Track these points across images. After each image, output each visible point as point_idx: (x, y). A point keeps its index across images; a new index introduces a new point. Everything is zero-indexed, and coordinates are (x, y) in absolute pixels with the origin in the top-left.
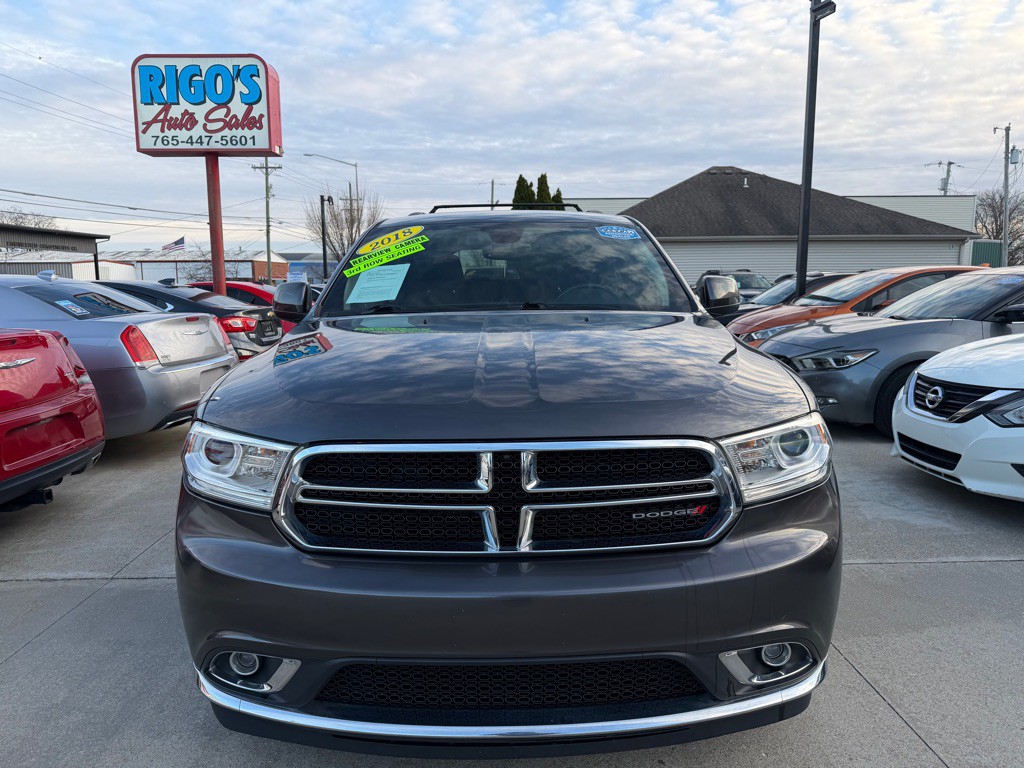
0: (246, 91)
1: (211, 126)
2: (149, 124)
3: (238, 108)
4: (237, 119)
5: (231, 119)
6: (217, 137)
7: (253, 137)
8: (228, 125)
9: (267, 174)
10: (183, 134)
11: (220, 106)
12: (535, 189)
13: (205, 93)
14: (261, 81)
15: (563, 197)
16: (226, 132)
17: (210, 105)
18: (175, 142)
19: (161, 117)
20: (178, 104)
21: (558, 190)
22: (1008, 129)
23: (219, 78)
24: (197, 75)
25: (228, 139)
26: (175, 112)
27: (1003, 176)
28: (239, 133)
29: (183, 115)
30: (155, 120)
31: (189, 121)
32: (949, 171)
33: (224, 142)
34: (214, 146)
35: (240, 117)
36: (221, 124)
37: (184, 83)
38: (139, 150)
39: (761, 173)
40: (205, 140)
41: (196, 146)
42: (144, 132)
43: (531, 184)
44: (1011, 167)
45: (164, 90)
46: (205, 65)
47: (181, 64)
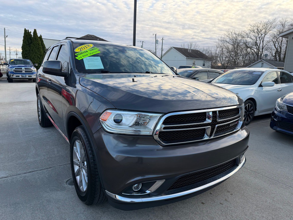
12: (32, 34)
15: (43, 38)
21: (41, 35)
22: (156, 35)
27: (155, 47)
32: (143, 44)
39: (102, 38)
43: (31, 32)
44: (157, 44)
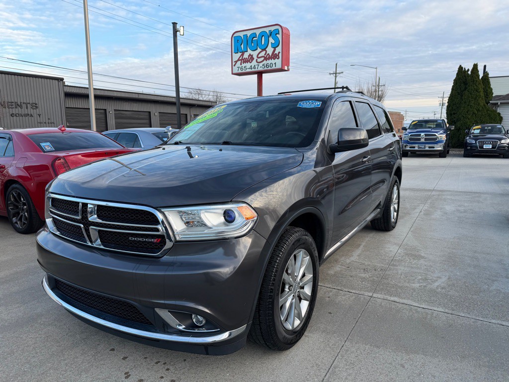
0: (273, 42)
1: (259, 60)
2: (236, 62)
3: (270, 50)
4: (269, 56)
5: (267, 56)
6: (261, 65)
7: (275, 63)
8: (266, 59)
9: (336, 77)
10: (248, 65)
11: (263, 50)
13: (257, 45)
14: (279, 36)
16: (265, 62)
17: (259, 50)
18: (245, 69)
19: (241, 58)
20: (247, 51)
23: (263, 37)
24: (254, 37)
25: (265, 65)
26: (246, 55)
28: (269, 62)
29: (249, 56)
30: (239, 60)
31: (251, 58)
33: (264, 67)
34: (260, 69)
35: (270, 55)
36: (263, 58)
37: (250, 41)
38: (232, 74)
40: (256, 67)
41: (253, 70)
42: (234, 66)
43: (468, 70)
45: (242, 46)
46: (258, 32)
47: (249, 33)
